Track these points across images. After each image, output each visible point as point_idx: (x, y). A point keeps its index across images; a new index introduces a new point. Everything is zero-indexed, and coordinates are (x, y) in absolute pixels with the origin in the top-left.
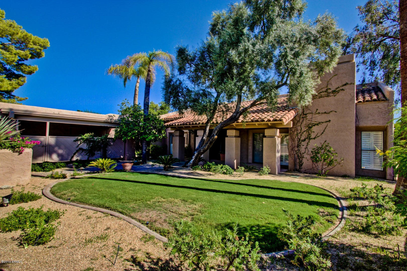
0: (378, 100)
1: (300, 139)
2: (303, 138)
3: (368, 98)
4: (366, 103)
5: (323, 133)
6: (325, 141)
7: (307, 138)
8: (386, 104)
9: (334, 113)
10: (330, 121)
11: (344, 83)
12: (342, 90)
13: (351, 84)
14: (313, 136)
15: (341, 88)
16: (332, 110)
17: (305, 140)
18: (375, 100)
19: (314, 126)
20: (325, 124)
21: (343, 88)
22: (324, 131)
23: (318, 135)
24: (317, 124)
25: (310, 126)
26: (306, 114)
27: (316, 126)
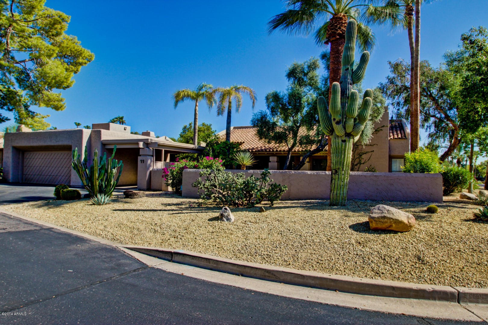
0: (402, 138)
1: (353, 164)
2: (355, 163)
3: (396, 136)
4: (394, 140)
5: (369, 160)
6: (371, 166)
7: (359, 163)
8: (405, 141)
9: (376, 145)
10: (373, 151)
11: (382, 125)
12: (381, 130)
13: (386, 126)
14: (362, 162)
15: (380, 129)
16: (375, 143)
17: (357, 165)
18: (400, 138)
19: (363, 154)
20: (370, 153)
21: (382, 128)
22: (370, 158)
23: (366, 161)
24: (366, 153)
25: (361, 154)
26: (358, 146)
27: (365, 154)
